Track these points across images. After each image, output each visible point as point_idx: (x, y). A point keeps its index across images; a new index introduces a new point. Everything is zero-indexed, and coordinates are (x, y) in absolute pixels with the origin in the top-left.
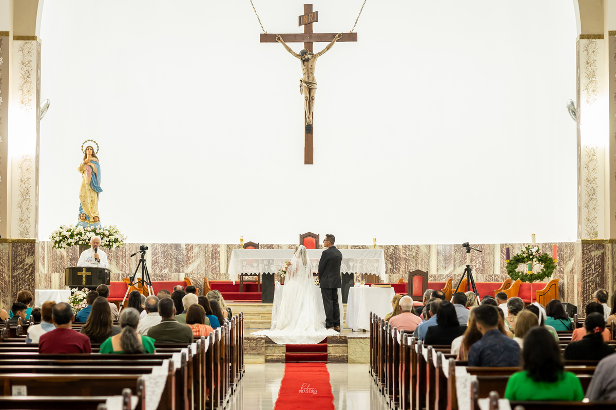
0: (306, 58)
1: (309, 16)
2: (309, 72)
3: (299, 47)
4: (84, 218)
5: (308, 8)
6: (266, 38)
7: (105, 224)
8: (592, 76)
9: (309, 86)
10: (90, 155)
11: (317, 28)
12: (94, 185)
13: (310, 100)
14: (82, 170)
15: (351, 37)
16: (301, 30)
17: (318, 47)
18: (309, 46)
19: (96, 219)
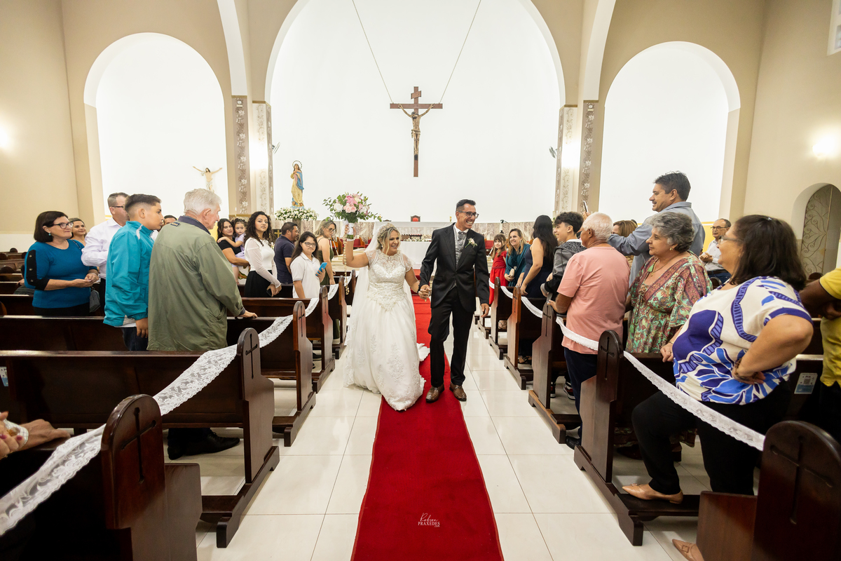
0: (415, 117)
1: (417, 93)
2: (416, 125)
3: (410, 111)
4: (295, 204)
5: (416, 89)
6: (393, 106)
7: (306, 207)
8: (570, 128)
9: (416, 133)
10: (297, 169)
11: (421, 101)
12: (299, 185)
13: (417, 141)
14: (292, 177)
15: (439, 106)
16: (412, 102)
17: (421, 111)
18: (417, 110)
19: (301, 204)
